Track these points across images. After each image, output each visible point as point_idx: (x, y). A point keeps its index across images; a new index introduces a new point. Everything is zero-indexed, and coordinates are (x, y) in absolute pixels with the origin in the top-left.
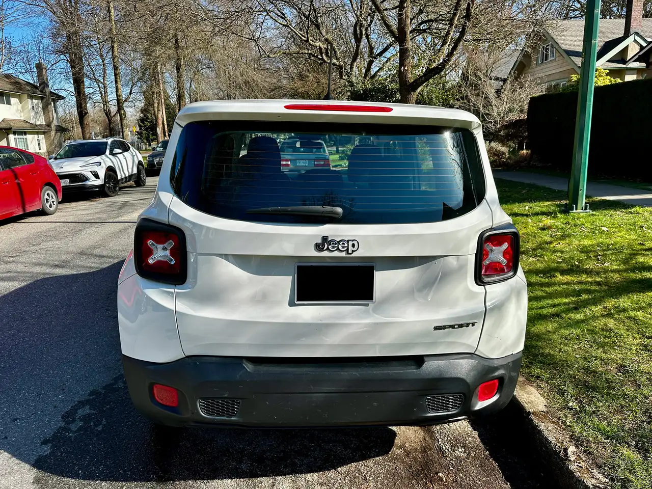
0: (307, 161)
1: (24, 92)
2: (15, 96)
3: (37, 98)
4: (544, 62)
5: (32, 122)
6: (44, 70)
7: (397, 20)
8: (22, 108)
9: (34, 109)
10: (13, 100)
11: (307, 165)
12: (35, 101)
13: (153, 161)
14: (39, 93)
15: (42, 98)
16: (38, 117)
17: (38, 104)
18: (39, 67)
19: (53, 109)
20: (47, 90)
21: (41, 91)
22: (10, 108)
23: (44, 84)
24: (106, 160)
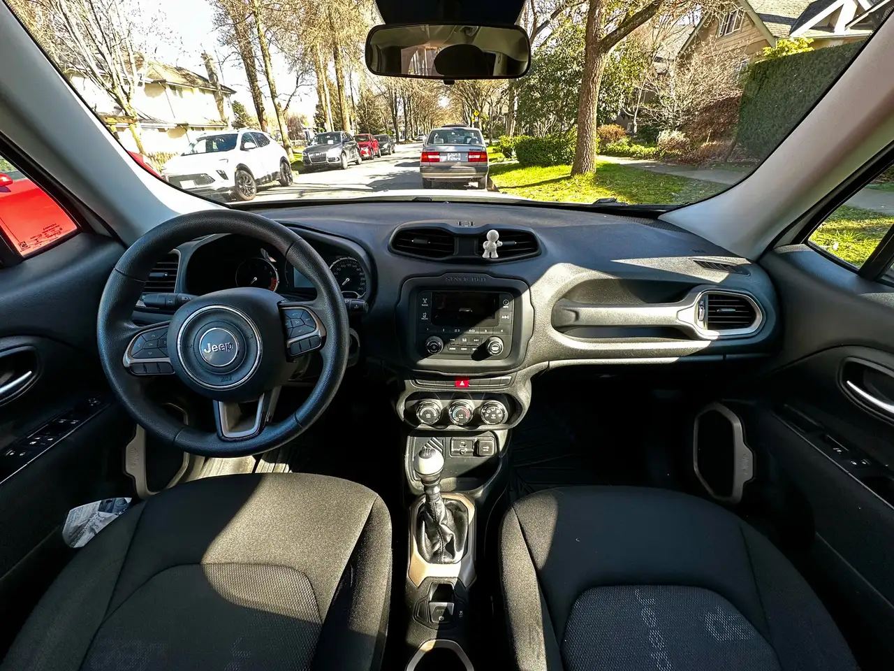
0: (459, 154)
4: (725, 35)
6: (211, 61)
11: (459, 159)
13: (307, 157)
14: (212, 87)
15: (214, 92)
18: (205, 58)
20: (218, 84)
21: (213, 85)
24: (235, 157)
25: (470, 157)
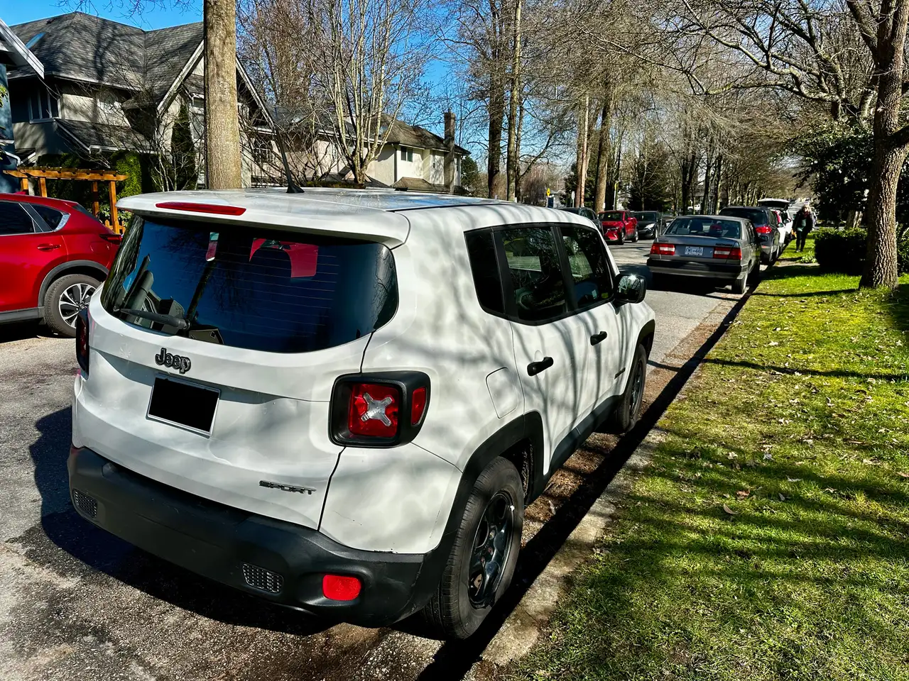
0: (702, 248)
1: (428, 146)
2: (417, 152)
3: (439, 153)
5: (430, 182)
6: (452, 121)
7: (876, 30)
8: (423, 165)
9: (434, 167)
10: (416, 156)
11: (701, 254)
12: (437, 157)
14: (443, 148)
15: (445, 154)
16: (438, 176)
17: (440, 161)
18: (448, 117)
19: (456, 166)
20: (452, 144)
21: (445, 146)
22: (410, 165)
23: (450, 136)
25: (716, 252)
